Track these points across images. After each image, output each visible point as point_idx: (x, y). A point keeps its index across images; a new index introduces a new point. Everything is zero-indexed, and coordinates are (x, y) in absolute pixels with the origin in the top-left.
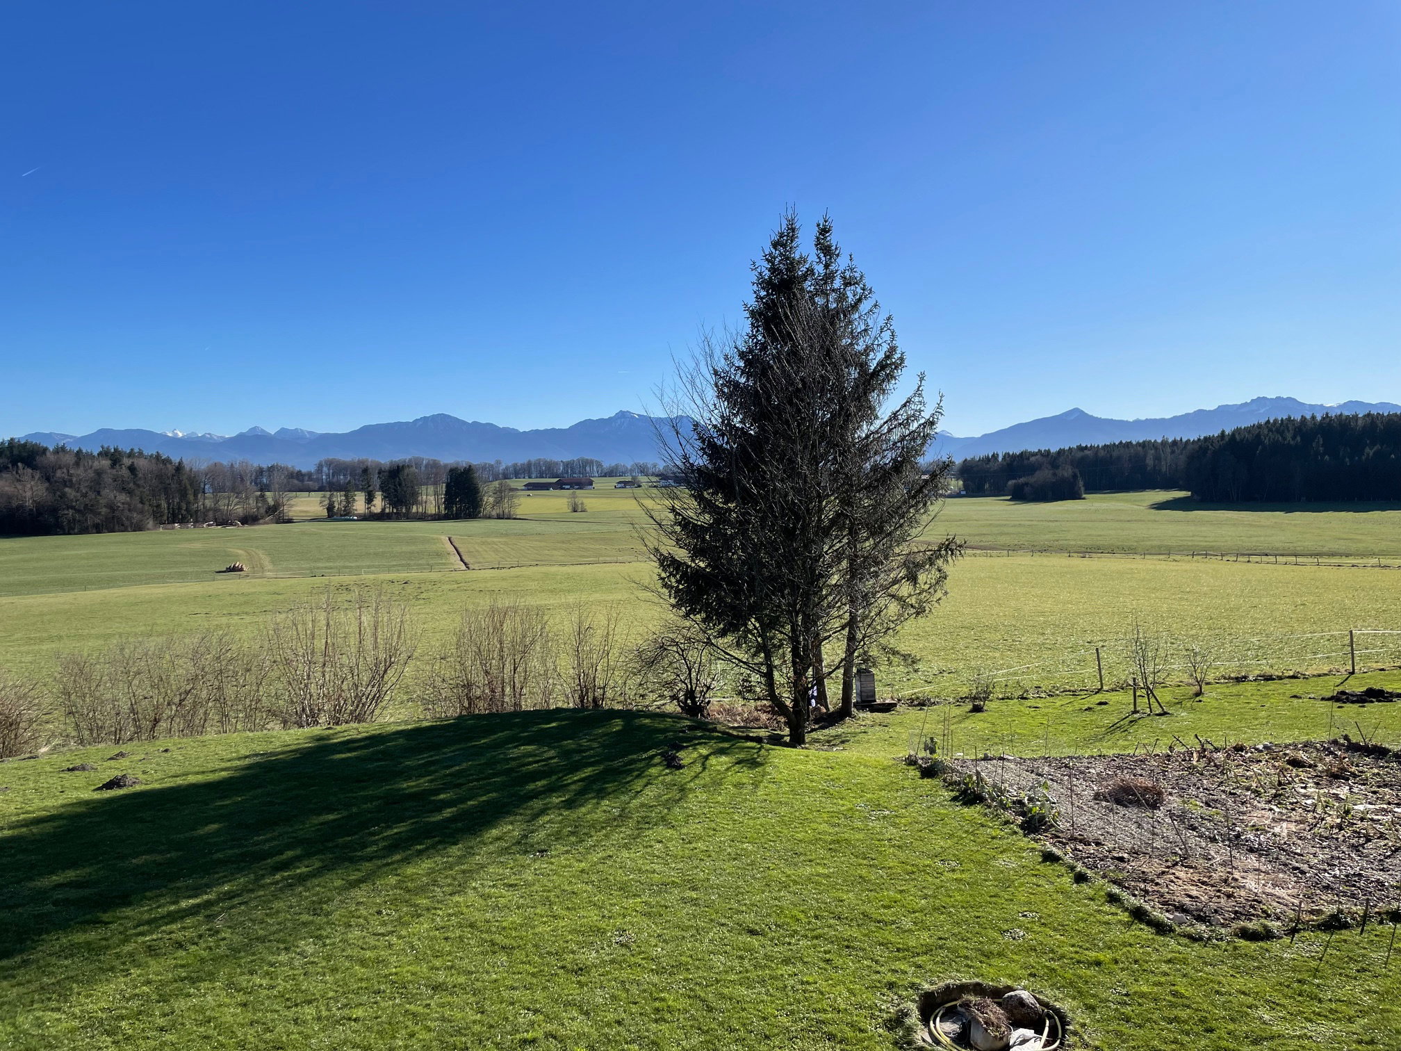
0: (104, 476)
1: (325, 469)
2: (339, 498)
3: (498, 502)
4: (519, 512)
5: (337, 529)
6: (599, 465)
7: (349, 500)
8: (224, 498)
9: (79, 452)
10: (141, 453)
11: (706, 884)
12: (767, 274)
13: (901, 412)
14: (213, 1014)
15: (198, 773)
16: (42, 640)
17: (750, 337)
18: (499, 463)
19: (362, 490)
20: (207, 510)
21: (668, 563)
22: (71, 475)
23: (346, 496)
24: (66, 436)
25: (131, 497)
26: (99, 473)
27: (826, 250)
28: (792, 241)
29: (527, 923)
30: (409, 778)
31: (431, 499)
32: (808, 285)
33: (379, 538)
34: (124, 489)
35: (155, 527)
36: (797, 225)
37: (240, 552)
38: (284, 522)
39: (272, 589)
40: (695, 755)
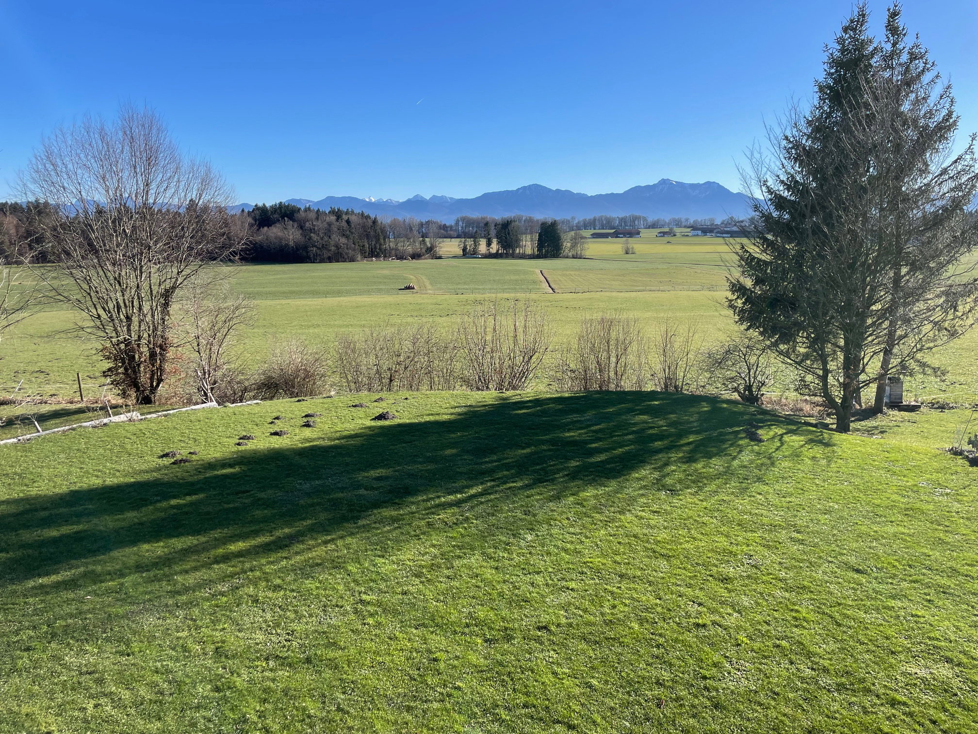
0: (332, 226)
1: (460, 223)
2: (470, 242)
3: (574, 246)
4: (587, 253)
5: (469, 263)
6: (645, 219)
7: (476, 244)
8: (401, 242)
9: (318, 210)
10: (353, 212)
11: (807, 530)
12: (837, 54)
13: (952, 168)
14: (478, 572)
15: (429, 415)
16: (309, 327)
17: (817, 108)
18: (573, 218)
19: (485, 237)
20: (391, 249)
21: (738, 288)
22: (314, 226)
23: (474, 241)
24: (309, 201)
25: (348, 240)
26: (330, 224)
27: (893, 30)
28: (862, 25)
29: (675, 541)
30: (569, 430)
31: (528, 244)
32: (875, 61)
33: (495, 270)
34: (344, 235)
35: (362, 260)
36: (867, 12)
37: (412, 277)
38: (436, 258)
39: (435, 301)
40: (772, 433)
